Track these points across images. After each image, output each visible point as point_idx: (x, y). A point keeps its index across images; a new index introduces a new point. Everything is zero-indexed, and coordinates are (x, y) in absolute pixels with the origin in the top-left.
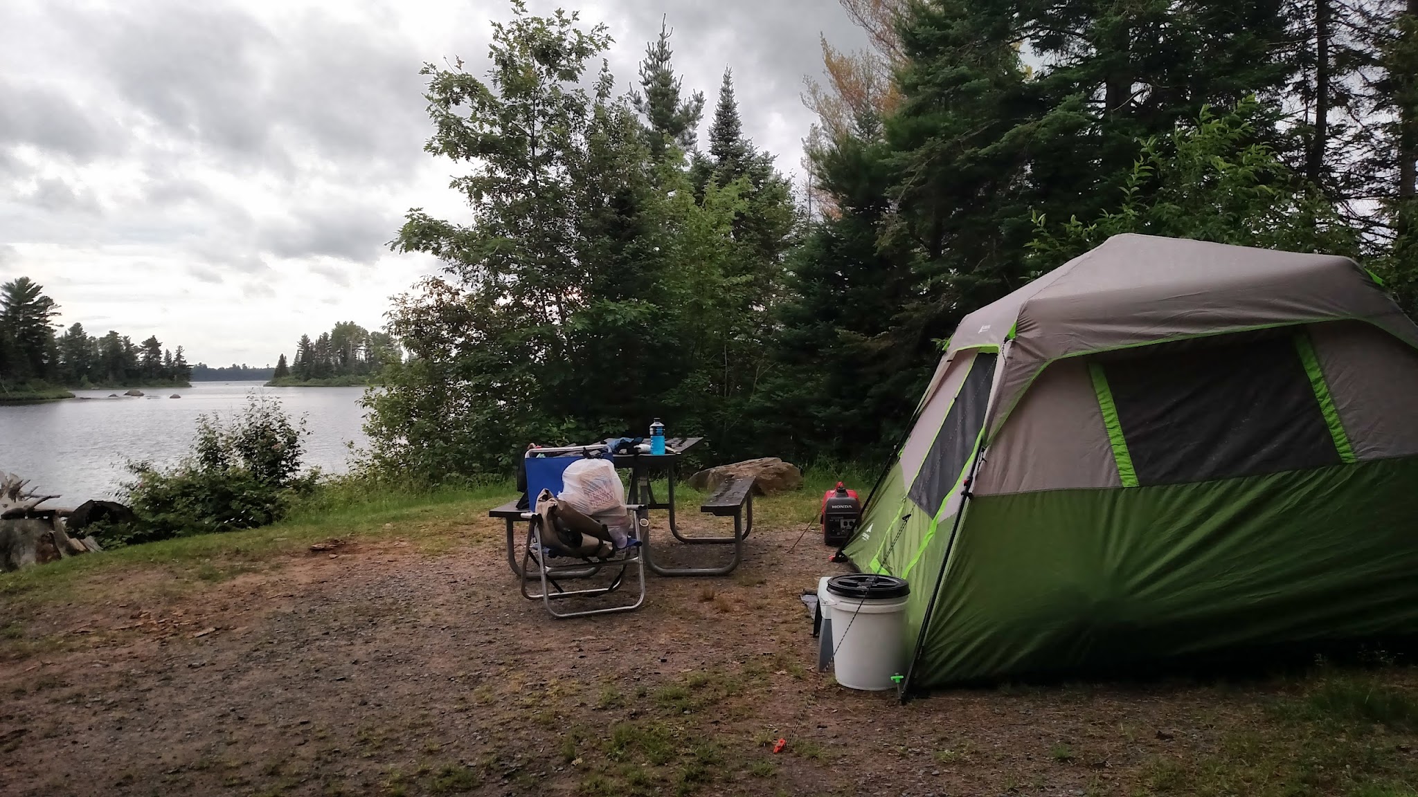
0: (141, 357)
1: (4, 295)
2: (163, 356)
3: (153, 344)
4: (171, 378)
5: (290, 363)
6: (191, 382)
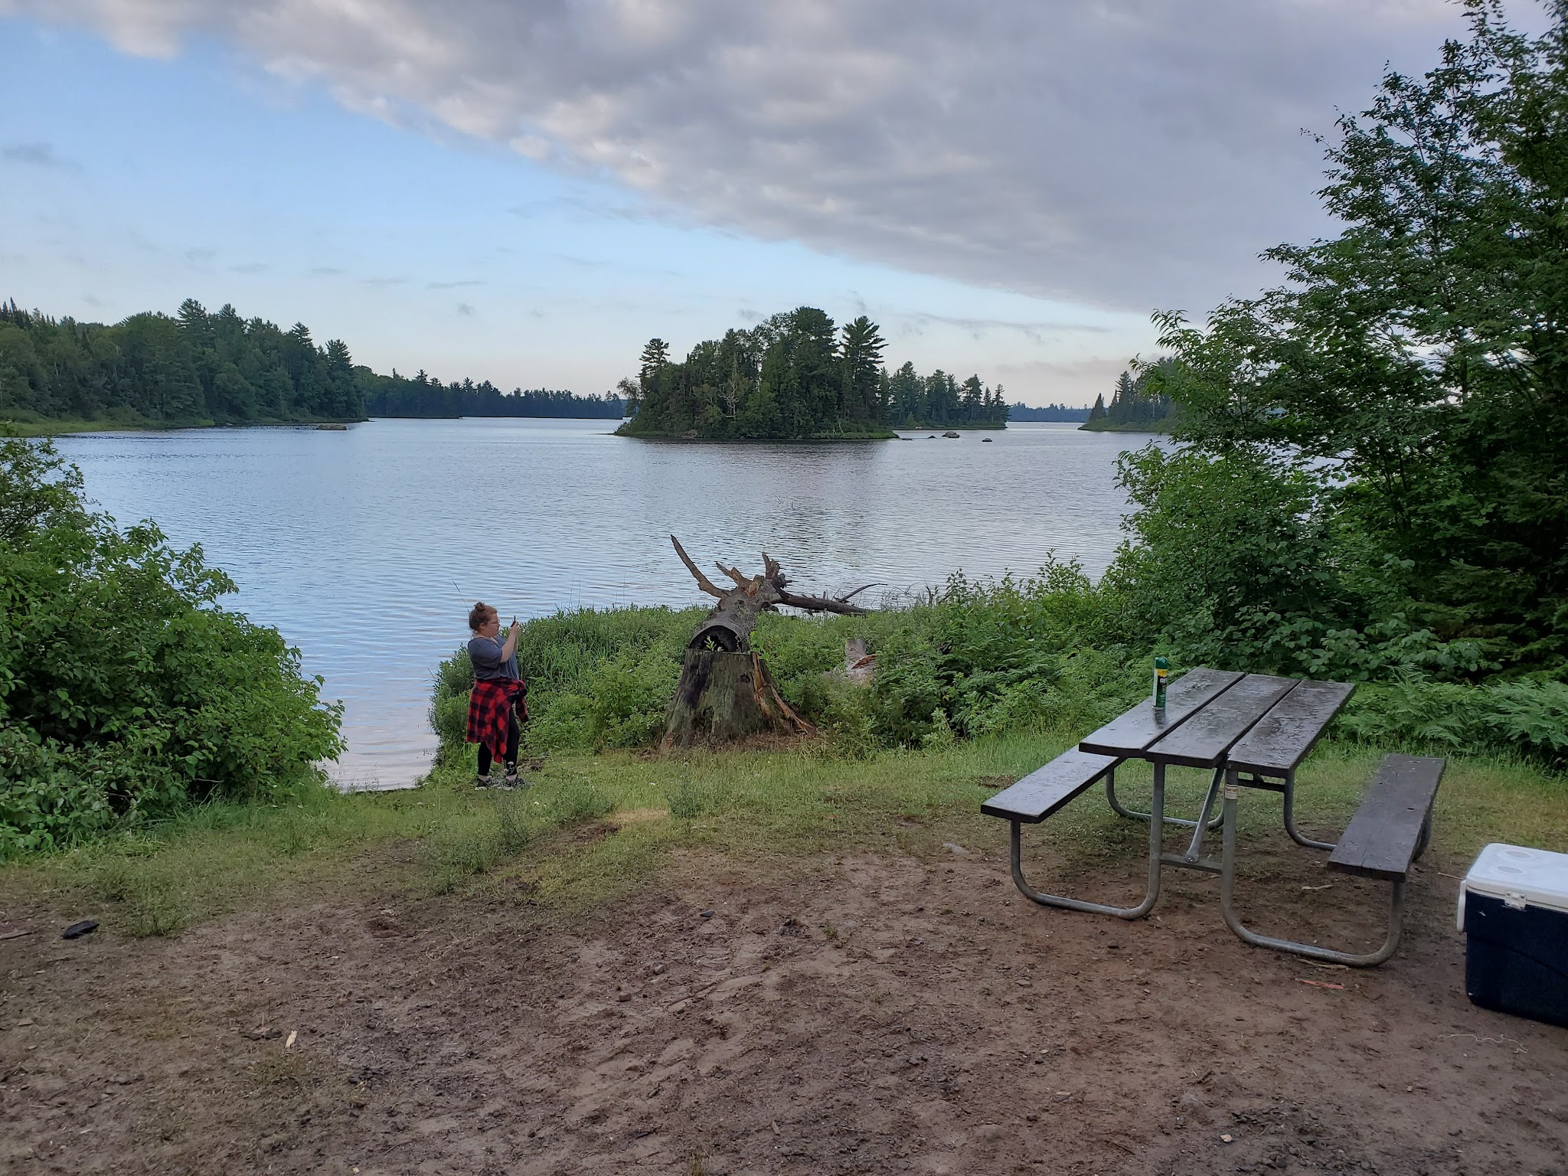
0: (962, 396)
1: (844, 337)
2: (983, 396)
3: (974, 383)
4: (988, 418)
5: (1107, 403)
6: (1007, 424)
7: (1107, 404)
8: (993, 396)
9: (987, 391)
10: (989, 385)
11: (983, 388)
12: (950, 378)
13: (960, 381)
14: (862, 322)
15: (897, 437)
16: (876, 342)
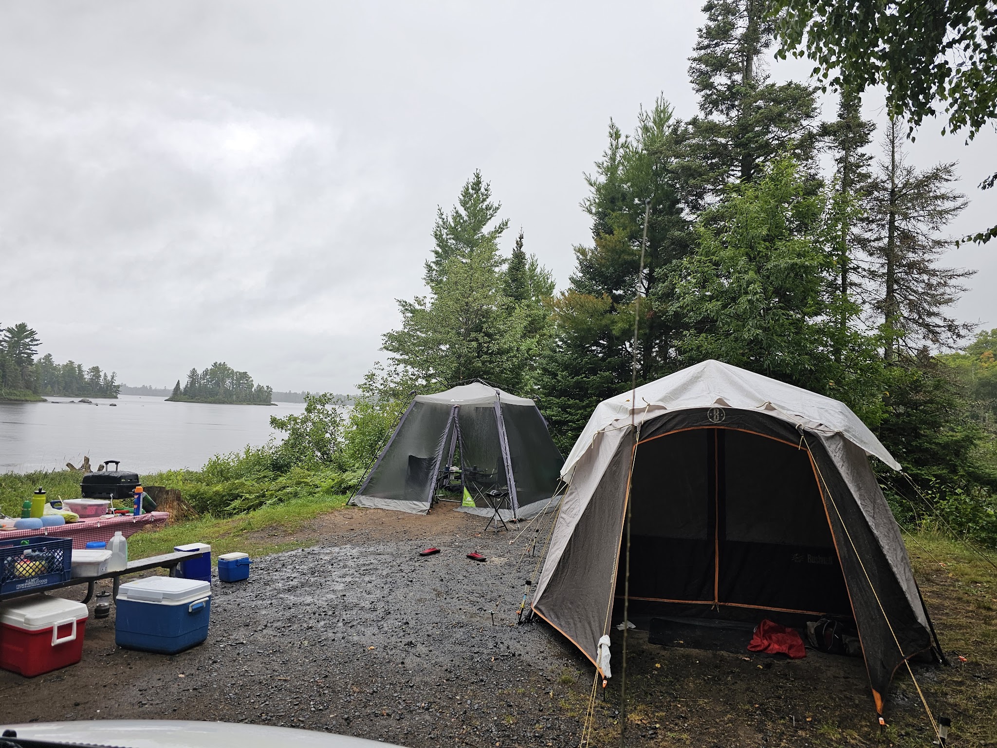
0: (88, 378)
2: (102, 378)
6: (119, 396)
7: (182, 386)
8: (109, 378)
9: (105, 375)
10: (106, 371)
11: (102, 374)
12: (79, 366)
13: (86, 368)
14: (22, 327)
15: (45, 401)
16: (31, 341)
